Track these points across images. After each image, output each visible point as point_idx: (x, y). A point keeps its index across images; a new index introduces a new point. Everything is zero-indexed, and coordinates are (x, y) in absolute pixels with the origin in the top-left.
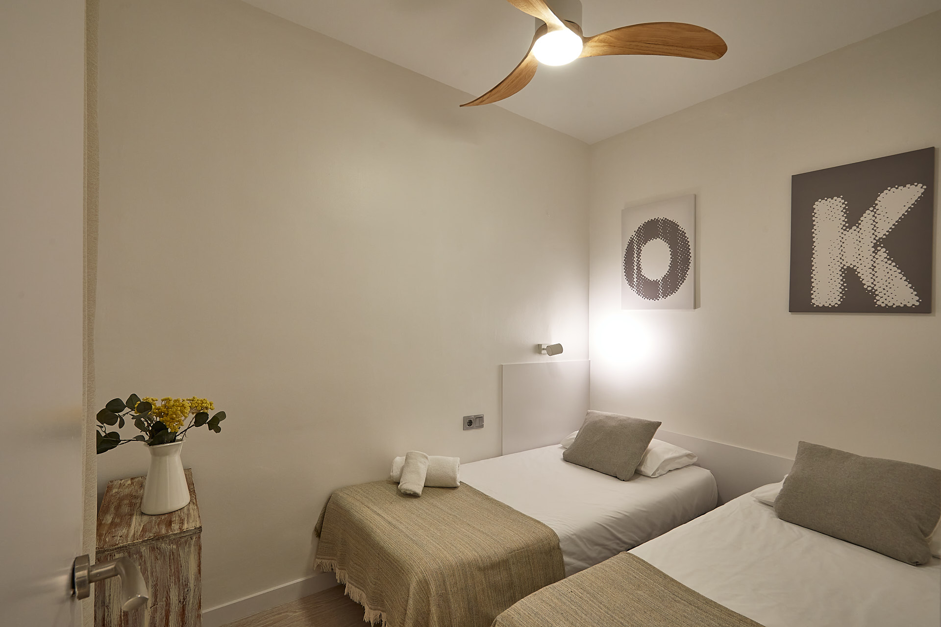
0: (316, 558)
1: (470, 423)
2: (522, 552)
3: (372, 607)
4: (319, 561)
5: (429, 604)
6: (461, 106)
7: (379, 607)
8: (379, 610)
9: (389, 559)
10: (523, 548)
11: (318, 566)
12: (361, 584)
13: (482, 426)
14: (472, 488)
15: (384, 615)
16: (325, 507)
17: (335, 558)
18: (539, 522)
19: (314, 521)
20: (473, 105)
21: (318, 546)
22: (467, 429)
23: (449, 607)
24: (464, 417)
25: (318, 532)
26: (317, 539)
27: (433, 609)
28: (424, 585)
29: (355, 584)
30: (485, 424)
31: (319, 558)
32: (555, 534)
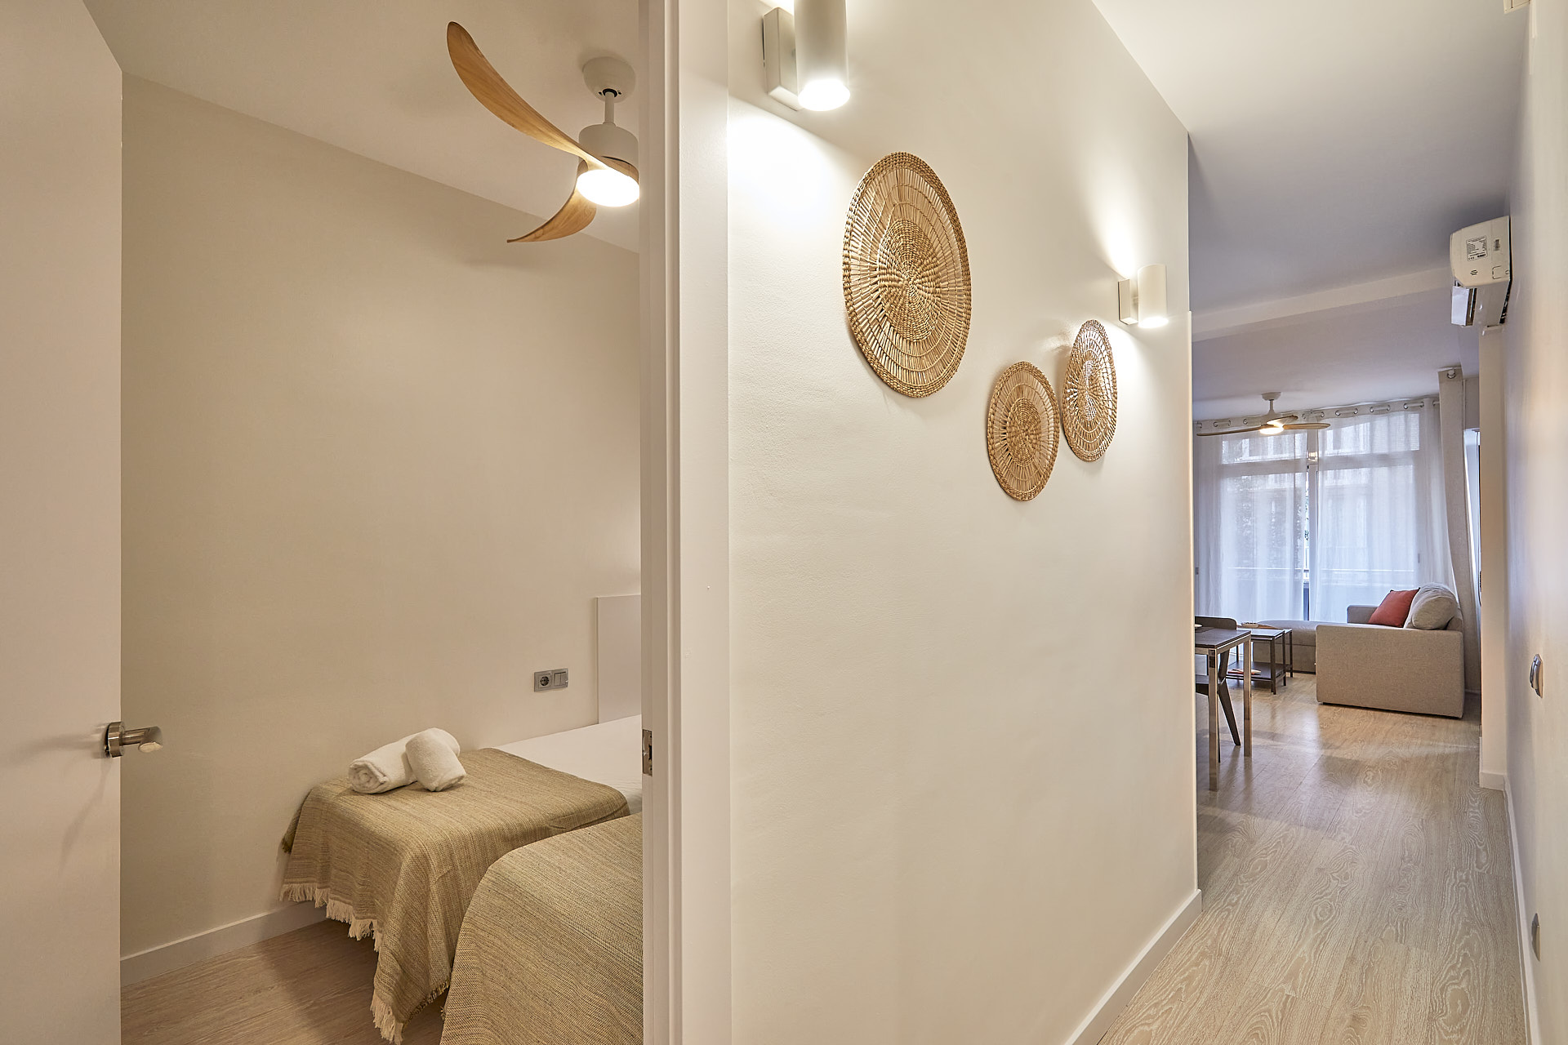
0: (284, 883)
1: (545, 681)
2: (570, 818)
3: (359, 916)
4: (286, 887)
5: (429, 882)
6: (509, 241)
7: (369, 914)
8: (370, 917)
9: (382, 843)
10: (572, 814)
11: (286, 894)
12: (345, 893)
13: (566, 685)
14: (529, 762)
15: (375, 923)
16: (300, 810)
17: (312, 879)
18: (605, 786)
19: (282, 831)
20: (526, 241)
21: (287, 865)
22: (540, 690)
23: (458, 885)
24: (535, 674)
25: (287, 846)
26: (287, 854)
27: (434, 888)
28: (422, 862)
29: (341, 898)
30: (570, 681)
31: (287, 883)
32: (622, 797)
